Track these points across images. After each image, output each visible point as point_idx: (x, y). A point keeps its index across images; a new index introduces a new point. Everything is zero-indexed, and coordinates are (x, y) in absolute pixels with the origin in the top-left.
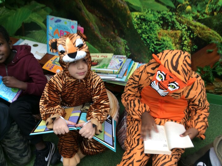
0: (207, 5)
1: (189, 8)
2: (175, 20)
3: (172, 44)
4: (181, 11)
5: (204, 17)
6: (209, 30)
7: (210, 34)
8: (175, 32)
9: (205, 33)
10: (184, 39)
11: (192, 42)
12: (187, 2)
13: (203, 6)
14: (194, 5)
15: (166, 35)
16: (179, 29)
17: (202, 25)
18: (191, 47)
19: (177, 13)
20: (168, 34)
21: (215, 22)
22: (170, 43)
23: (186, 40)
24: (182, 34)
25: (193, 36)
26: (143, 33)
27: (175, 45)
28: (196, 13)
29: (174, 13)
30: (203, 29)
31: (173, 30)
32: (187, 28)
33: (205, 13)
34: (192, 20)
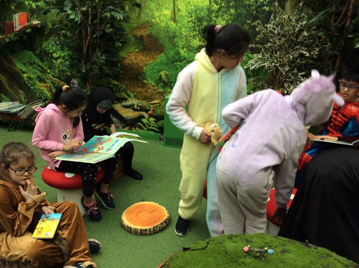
1: (48, 71)
17: (57, 80)
21: (63, 78)
23: (53, 89)
24: (50, 85)
25: (55, 86)
26: (31, 86)
27: (49, 93)
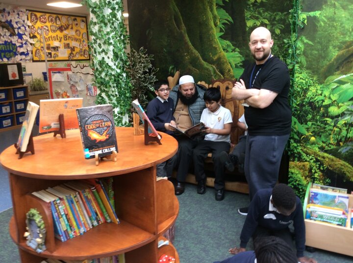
0: (331, 136)
2: (301, 151)
3: (301, 178)
4: (305, 142)
5: (330, 147)
6: (339, 161)
7: (342, 165)
8: (303, 163)
9: (335, 165)
10: (313, 171)
11: (323, 175)
12: (310, 133)
13: (327, 137)
14: (318, 136)
15: (294, 167)
16: (306, 161)
18: (324, 180)
19: (302, 144)
20: (296, 166)
22: (299, 176)
28: (321, 144)
29: (299, 144)
30: (332, 160)
31: (300, 162)
32: (315, 159)
33: (330, 144)
34: (319, 151)
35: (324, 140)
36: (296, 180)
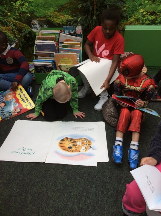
0: (16, 11)
1: (9, 14)
2: (6, 21)
4: (6, 16)
6: (23, 24)
7: (24, 26)
9: (22, 26)
10: (14, 31)
11: (18, 32)
12: (7, 11)
14: (11, 12)
16: (10, 26)
20: (6, 29)
21: (23, 20)
23: (15, 31)
24: (12, 28)
25: (17, 28)
27: (12, 35)
28: (14, 16)
29: (4, 18)
30: (20, 24)
31: (7, 27)
32: (13, 25)
33: (17, 16)
34: (13, 20)
35: (14, 14)
36: (9, 36)
